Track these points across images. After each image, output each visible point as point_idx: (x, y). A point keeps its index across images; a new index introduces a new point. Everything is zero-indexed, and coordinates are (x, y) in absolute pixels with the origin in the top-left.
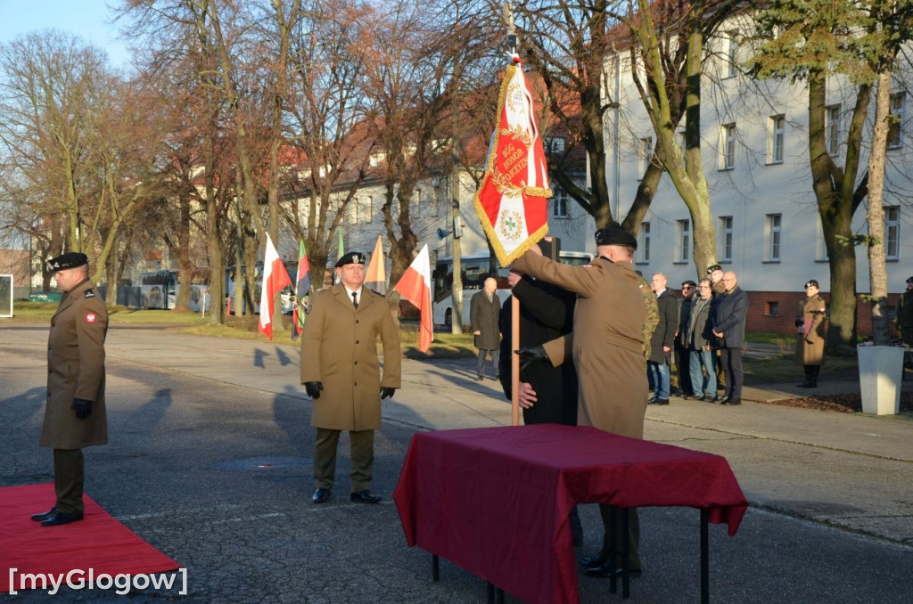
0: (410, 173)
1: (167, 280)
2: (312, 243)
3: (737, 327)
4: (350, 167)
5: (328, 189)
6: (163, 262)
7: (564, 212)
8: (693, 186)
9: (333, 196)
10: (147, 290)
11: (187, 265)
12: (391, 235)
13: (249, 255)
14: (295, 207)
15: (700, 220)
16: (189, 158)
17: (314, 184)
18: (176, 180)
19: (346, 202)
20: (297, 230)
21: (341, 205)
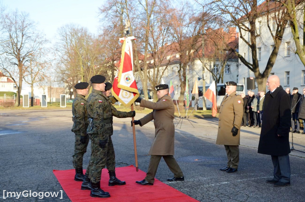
2: (155, 83)
5: (159, 66)
9: (160, 68)
12: (181, 80)
14: (149, 72)
16: (114, 58)
17: (155, 65)
18: (110, 65)
19: (165, 70)
20: (150, 79)
21: (163, 71)
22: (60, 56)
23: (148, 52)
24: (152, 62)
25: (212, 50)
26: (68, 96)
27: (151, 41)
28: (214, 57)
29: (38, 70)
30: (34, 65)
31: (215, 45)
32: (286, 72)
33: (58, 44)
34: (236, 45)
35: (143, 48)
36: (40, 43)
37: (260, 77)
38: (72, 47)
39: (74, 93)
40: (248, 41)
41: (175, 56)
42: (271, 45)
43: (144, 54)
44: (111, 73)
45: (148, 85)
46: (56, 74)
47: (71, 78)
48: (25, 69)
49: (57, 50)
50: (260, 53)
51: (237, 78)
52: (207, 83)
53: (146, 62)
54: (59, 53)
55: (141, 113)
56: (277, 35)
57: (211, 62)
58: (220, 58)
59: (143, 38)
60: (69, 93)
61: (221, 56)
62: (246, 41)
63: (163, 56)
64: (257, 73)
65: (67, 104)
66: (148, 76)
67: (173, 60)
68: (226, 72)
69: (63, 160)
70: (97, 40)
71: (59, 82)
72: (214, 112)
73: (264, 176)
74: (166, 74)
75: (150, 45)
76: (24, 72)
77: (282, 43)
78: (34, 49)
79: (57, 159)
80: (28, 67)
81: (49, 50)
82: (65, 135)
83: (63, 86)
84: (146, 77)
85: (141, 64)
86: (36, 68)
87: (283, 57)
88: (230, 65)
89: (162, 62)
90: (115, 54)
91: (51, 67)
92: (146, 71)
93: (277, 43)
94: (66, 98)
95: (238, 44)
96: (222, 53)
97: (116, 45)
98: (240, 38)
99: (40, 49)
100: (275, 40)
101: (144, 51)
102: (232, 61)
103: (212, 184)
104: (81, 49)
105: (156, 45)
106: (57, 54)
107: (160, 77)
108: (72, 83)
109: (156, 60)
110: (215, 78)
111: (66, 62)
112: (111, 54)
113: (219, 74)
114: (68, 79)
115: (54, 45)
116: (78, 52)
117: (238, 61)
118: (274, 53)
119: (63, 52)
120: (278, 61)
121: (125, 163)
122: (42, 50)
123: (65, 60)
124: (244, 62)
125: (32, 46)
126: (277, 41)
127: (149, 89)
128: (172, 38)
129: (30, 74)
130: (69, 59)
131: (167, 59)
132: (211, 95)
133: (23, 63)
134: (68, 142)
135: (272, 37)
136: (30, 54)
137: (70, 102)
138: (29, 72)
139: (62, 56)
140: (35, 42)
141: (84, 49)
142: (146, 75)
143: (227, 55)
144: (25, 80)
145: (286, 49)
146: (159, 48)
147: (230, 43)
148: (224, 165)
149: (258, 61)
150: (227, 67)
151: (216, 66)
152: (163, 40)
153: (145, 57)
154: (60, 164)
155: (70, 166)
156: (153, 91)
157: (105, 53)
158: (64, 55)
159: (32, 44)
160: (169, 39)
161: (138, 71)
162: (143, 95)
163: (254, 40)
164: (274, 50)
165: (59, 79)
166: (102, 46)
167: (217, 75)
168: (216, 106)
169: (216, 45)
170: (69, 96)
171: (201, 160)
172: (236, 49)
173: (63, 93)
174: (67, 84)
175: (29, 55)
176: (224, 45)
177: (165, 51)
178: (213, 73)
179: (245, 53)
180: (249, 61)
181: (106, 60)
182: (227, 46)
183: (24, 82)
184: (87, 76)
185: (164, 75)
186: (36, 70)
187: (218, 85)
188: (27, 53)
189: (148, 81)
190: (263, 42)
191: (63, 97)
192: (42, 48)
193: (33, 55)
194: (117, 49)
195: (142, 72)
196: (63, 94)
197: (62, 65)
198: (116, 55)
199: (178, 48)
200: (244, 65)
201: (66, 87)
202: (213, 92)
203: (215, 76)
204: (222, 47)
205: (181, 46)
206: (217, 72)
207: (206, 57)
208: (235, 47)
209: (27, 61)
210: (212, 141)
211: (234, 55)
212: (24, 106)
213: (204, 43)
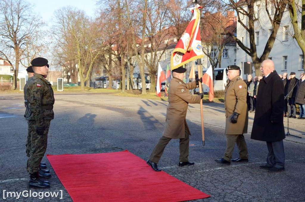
1: (103, 79)
2: (152, 67)
5: (157, 50)
6: (101, 74)
9: (158, 52)
10: (97, 83)
11: (111, 75)
13: (131, 71)
14: (146, 56)
16: (111, 42)
17: (152, 49)
18: (107, 49)
19: (162, 54)
20: (147, 63)
21: (160, 55)
22: (57, 39)
23: (145, 36)
24: (150, 46)
25: (210, 34)
26: (65, 80)
27: (148, 24)
28: (211, 41)
29: (34, 53)
30: (31, 48)
31: (212, 29)
32: (284, 56)
33: (55, 27)
34: (234, 29)
35: (140, 32)
36: (37, 26)
37: (257, 62)
38: (69, 30)
39: (71, 77)
40: (246, 25)
41: (173, 41)
42: (269, 30)
43: (141, 38)
44: (108, 56)
45: (145, 69)
46: (53, 58)
47: (69, 62)
48: (21, 52)
49: (53, 33)
50: (258, 38)
51: (235, 62)
52: (204, 68)
53: (143, 46)
54: (56, 37)
55: (138, 97)
56: (275, 19)
57: (208, 46)
58: (217, 42)
59: (141, 22)
60: (66, 76)
61: (219, 40)
62: (243, 25)
63: (161, 40)
64: (255, 58)
65: (64, 88)
66: (145, 60)
67: (171, 45)
68: (224, 57)
69: (58, 145)
70: (94, 24)
71: (56, 66)
72: (211, 96)
73: (259, 161)
74: (164, 58)
75: (148, 29)
76: (21, 55)
77: (280, 27)
78: (31, 32)
79: (52, 144)
80: (25, 50)
81: (45, 34)
82: (61, 119)
83: (61, 70)
84: (144, 60)
85: (139, 48)
86: (32, 51)
87: (281, 41)
88: (228, 49)
89: (160, 46)
90: (112, 38)
91: (49, 51)
92: (144, 55)
93: (275, 27)
94: (64, 82)
95: (236, 28)
96: (220, 38)
97: (114, 29)
98: (238, 22)
99: (36, 32)
100: (273, 24)
101: (141, 35)
102: (230, 45)
103: (206, 169)
104: (78, 32)
105: (154, 29)
106: (54, 38)
107: (157, 62)
108: (69, 67)
109: (154, 44)
110: (213, 63)
111: (63, 45)
112: (108, 38)
113: (216, 58)
114: (65, 63)
115: (51, 28)
116: (75, 35)
117: (235, 46)
118: (272, 38)
119: (60, 35)
120: (276, 46)
121: (120, 147)
122: (39, 33)
123: (62, 43)
124: (242, 46)
125: (29, 29)
126: (275, 25)
127: (146, 73)
128: (170, 22)
129: (27, 57)
130: (66, 42)
131: (165, 43)
132: (208, 79)
133: (19, 46)
134: (63, 126)
135: (270, 21)
136: (25, 36)
137: (67, 86)
138: (25, 55)
139: (59, 39)
140: (31, 25)
141: (81, 32)
142: (143, 59)
143: (224, 40)
144: (21, 63)
145: (284, 33)
146: (156, 32)
147: (227, 27)
148: (219, 150)
149: (255, 45)
150: (225, 51)
151: (213, 51)
152: (161, 24)
153: (142, 41)
154: (55, 148)
155: (64, 150)
156: (150, 76)
157: (102, 36)
158: (61, 38)
159: (29, 27)
160: (167, 23)
161: (135, 55)
162: (141, 80)
163: (252, 24)
164: (271, 35)
165: (56, 62)
166: (99, 29)
167: (214, 60)
168: (213, 91)
169: (214, 29)
170: (67, 80)
171: (196, 145)
172: (234, 33)
173: (60, 76)
174: (64, 68)
175: (26, 38)
176: (222, 29)
177: (163, 35)
178: (211, 57)
179: (243, 38)
180: (247, 45)
181: (103, 43)
182: (225, 30)
183: (20, 65)
184: (84, 60)
185: (162, 59)
186: (32, 53)
187: (215, 69)
188: (24, 36)
189: (145, 65)
190: (261, 26)
191: (60, 81)
192: (38, 31)
193: (29, 37)
194: (114, 32)
195: (139, 56)
196: (60, 78)
197: (59, 49)
198: (114, 39)
199: (176, 32)
200: (242, 49)
201: (63, 70)
202: (210, 77)
203: (212, 60)
204: (220, 31)
205: (179, 29)
206: (214, 57)
207: (204, 42)
208: (233, 32)
209: (23, 44)
210: (208, 126)
211: (233, 39)
212: (21, 90)
213: (202, 27)
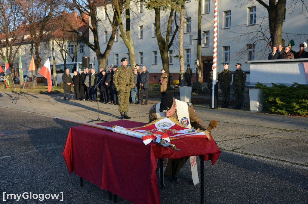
0: (38, 40)
3: (147, 83)
4: (19, 38)
5: (12, 45)
7: (83, 51)
8: (129, 41)
14: (1, 50)
15: (131, 52)
19: (18, 49)
20: (3, 56)
50: (107, 37)
68: (80, 52)
88: (83, 46)
131: (25, 38)
151: (71, 47)
